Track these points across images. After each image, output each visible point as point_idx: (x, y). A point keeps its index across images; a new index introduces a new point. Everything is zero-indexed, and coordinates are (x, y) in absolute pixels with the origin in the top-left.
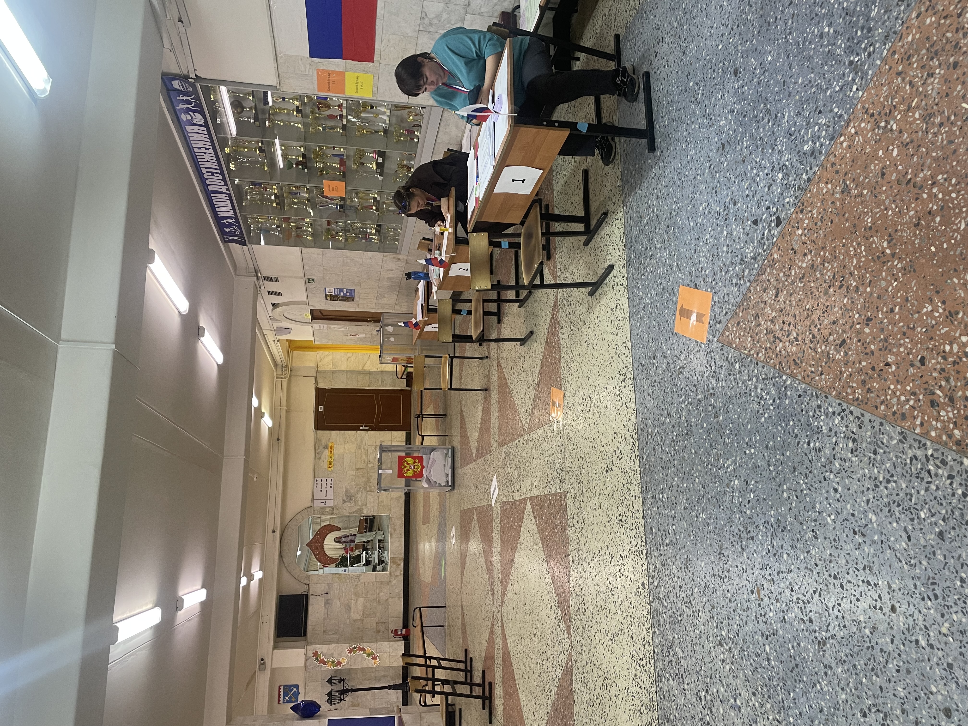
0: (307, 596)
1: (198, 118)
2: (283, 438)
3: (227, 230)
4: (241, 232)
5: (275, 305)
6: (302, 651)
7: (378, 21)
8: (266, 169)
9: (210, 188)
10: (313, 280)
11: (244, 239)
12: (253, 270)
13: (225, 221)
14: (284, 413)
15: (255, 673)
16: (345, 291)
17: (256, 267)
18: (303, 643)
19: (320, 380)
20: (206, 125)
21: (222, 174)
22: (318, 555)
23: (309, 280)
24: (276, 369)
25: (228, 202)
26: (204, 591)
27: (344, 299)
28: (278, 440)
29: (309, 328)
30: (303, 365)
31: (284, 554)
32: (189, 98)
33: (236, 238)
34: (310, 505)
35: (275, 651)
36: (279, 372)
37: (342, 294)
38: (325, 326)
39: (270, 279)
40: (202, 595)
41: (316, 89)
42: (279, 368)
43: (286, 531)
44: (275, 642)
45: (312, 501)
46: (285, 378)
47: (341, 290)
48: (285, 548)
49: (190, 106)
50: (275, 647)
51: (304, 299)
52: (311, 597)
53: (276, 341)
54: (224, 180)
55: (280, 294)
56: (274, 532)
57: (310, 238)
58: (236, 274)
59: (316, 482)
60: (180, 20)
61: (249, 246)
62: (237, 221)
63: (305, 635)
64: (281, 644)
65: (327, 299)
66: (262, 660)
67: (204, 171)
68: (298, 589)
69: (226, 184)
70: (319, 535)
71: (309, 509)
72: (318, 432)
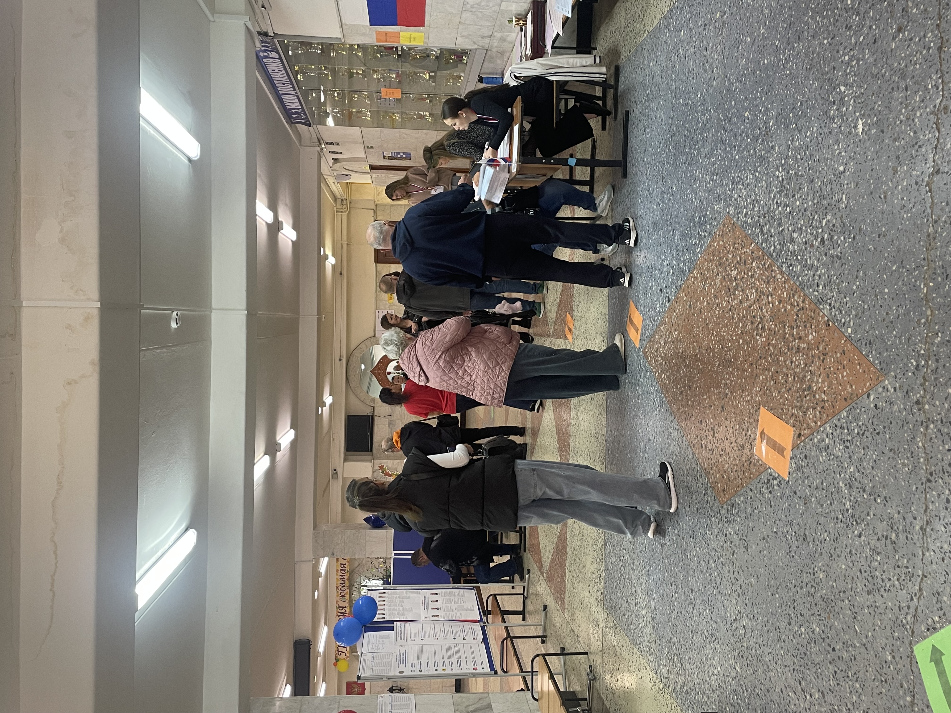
0: (372, 417)
1: (274, 55)
2: (345, 272)
3: (294, 116)
4: (307, 118)
5: (336, 160)
6: (369, 464)
7: (427, 8)
8: (330, 78)
9: (281, 92)
10: (372, 147)
11: (309, 122)
12: (317, 140)
13: (293, 111)
14: (345, 246)
15: (329, 481)
16: (402, 154)
17: (319, 137)
18: (370, 457)
19: (378, 213)
20: (280, 58)
21: (292, 84)
22: (381, 381)
23: (368, 147)
24: (336, 204)
25: (297, 100)
26: (292, 432)
27: (401, 159)
28: (341, 274)
29: (368, 176)
30: (361, 198)
31: (350, 378)
32: (267, 45)
33: (303, 121)
34: (372, 334)
35: (345, 463)
36: (339, 206)
37: (399, 156)
38: (383, 175)
39: (332, 144)
40: (291, 435)
41: (375, 41)
42: (339, 202)
43: (351, 358)
44: (345, 455)
45: (375, 331)
46: (344, 212)
47: (399, 153)
48: (350, 373)
49: (267, 49)
50: (345, 460)
51: (363, 156)
52: (376, 418)
53: (336, 183)
54: (293, 87)
55: (341, 153)
56: (340, 360)
57: (369, 119)
58: (301, 145)
59: (377, 314)
60: (263, 7)
61: (315, 126)
62: (303, 110)
63: (371, 450)
64: (350, 457)
65: (384, 159)
66: (335, 470)
67: (276, 82)
68: (364, 411)
69: (295, 90)
70: (382, 363)
71: (372, 339)
72: (378, 264)
